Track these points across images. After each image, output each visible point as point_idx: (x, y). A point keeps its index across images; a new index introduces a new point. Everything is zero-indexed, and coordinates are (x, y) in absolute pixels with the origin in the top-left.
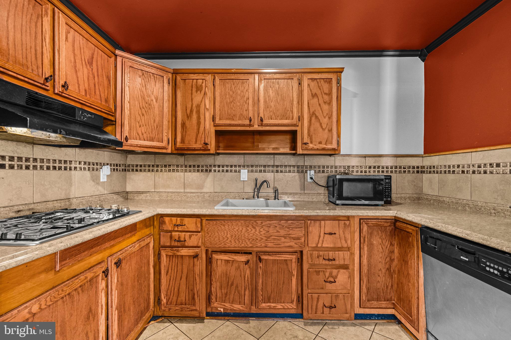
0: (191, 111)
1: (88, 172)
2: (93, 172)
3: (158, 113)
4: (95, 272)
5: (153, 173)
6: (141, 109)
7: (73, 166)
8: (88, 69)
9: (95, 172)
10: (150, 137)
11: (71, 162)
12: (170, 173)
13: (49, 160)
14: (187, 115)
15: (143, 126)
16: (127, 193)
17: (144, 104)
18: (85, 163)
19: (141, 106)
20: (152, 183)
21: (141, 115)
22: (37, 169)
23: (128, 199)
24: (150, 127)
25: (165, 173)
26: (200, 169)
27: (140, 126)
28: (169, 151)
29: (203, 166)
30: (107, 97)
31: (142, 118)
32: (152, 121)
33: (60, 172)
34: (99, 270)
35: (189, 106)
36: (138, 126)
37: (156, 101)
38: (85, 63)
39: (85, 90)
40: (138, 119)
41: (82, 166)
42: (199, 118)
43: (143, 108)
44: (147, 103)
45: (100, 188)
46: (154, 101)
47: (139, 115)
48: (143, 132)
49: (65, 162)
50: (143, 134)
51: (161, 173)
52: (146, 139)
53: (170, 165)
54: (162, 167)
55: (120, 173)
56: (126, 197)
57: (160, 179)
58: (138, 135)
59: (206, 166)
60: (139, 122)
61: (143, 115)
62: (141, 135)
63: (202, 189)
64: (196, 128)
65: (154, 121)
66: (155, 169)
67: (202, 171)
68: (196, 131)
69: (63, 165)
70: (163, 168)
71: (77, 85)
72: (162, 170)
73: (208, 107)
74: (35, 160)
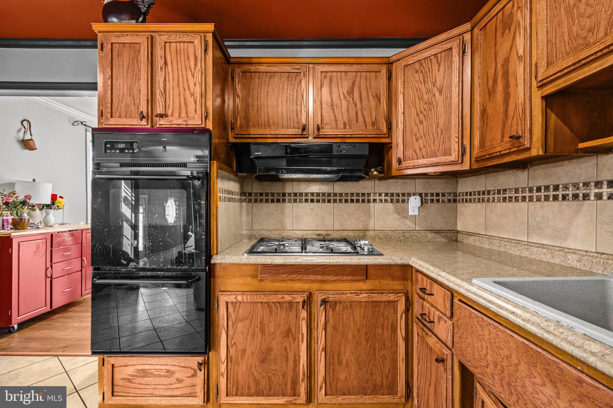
0: (495, 81)
1: (391, 204)
2: (398, 204)
3: (443, 110)
4: (294, 298)
5: (484, 204)
6: (418, 115)
7: (372, 198)
8: (348, 101)
9: (400, 205)
10: (431, 151)
11: (369, 194)
12: (505, 204)
13: (347, 194)
14: (489, 90)
15: (421, 137)
16: (458, 232)
17: (422, 107)
18: (386, 195)
19: (419, 112)
20: (482, 220)
21: (419, 124)
22: (336, 202)
23: (457, 241)
24: (431, 136)
25: (499, 204)
26: (560, 193)
27: (417, 140)
28: (466, 166)
29: (566, 187)
30: (376, 119)
31: (421, 127)
32: (434, 126)
33: (358, 204)
34: (299, 299)
35: (492, 71)
36: (414, 140)
37: (440, 94)
38: (344, 95)
39: (345, 124)
40: (415, 130)
41: (383, 198)
42: (507, 86)
43: (421, 112)
44: (426, 104)
45: (408, 222)
46: (437, 94)
47: (416, 124)
48: (422, 146)
49: (363, 195)
50: (421, 150)
51: (494, 204)
52: (425, 156)
53: (505, 190)
54: (494, 194)
55: (443, 204)
56: (454, 238)
57: (492, 214)
58: (415, 152)
59: (576, 186)
60: (415, 135)
61: (421, 122)
62: (418, 151)
63: (565, 239)
64: (502, 109)
65: (438, 124)
66: (486, 197)
67: (564, 198)
68: (501, 116)
69: (361, 198)
70: (496, 196)
71: (334, 122)
72: (494, 198)
73: (521, 53)
74: (335, 195)
